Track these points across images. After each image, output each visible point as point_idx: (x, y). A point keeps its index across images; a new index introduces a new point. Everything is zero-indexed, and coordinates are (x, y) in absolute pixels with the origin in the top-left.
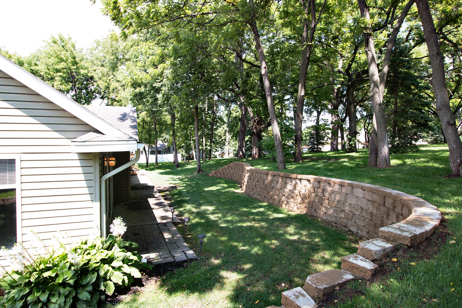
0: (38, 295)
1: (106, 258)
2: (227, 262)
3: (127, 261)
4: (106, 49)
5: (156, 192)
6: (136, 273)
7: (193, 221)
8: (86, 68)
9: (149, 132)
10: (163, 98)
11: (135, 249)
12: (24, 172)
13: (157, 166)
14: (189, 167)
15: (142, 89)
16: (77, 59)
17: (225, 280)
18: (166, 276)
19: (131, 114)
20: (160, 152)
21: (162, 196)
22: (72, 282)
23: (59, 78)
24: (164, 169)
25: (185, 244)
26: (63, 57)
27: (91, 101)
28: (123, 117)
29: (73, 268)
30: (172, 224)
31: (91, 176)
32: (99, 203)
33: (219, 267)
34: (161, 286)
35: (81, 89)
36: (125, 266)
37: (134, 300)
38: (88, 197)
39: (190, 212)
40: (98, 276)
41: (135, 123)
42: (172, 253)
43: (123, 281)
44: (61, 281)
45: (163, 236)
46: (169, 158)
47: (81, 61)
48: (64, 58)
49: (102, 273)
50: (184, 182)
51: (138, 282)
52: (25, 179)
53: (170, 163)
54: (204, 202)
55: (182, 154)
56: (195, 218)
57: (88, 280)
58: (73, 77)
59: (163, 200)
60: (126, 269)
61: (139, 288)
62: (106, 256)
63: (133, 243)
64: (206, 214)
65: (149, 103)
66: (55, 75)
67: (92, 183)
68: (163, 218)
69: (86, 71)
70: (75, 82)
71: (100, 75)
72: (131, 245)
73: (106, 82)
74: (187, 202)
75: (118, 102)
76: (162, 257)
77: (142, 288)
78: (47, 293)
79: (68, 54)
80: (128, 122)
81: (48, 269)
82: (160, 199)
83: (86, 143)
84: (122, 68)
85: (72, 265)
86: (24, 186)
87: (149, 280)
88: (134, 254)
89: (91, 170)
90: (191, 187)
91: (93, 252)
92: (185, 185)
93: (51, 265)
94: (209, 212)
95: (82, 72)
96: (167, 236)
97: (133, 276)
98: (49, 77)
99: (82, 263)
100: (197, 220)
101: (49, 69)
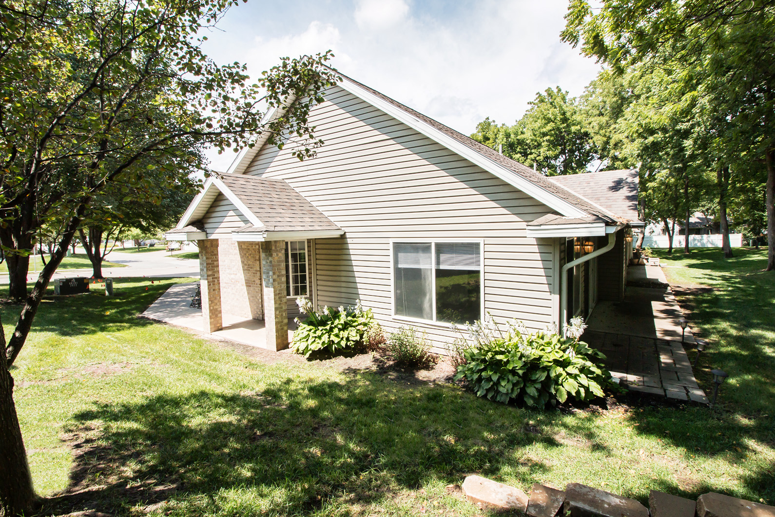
0: (491, 373)
1: (561, 359)
2: (767, 428)
3: (587, 371)
4: (606, 90)
5: (670, 294)
6: (597, 390)
7: (724, 350)
8: (579, 123)
9: (675, 199)
10: (694, 146)
11: (602, 361)
12: (488, 255)
13: (686, 253)
14: (756, 257)
15: (659, 136)
16: (568, 115)
17: (749, 454)
18: (644, 410)
19: (630, 180)
20: (698, 231)
21: (678, 301)
22: (521, 372)
23: (546, 143)
24: (699, 260)
25: (694, 379)
26: (550, 116)
27: (585, 165)
28: (617, 186)
29: (523, 359)
30: (681, 344)
31: (550, 265)
32: (558, 296)
33: (747, 431)
34: (632, 419)
35: (572, 152)
36: (583, 376)
37: (589, 420)
38: (546, 288)
39: (723, 334)
40: (548, 377)
41: (635, 192)
42: (664, 384)
43: (578, 392)
44: (511, 368)
45: (659, 358)
46: (715, 240)
47: (572, 115)
48: (552, 118)
49: (553, 375)
50: (732, 283)
51: (602, 403)
52: (488, 262)
53: (716, 248)
54: (761, 324)
55: (744, 235)
56: (729, 344)
57: (537, 376)
58: (563, 138)
59: (677, 308)
60: (583, 379)
61: (600, 409)
62: (561, 357)
63: (599, 353)
64: (757, 342)
65: (670, 157)
66: (541, 140)
67: (551, 272)
68: (667, 332)
69: (578, 127)
70: (565, 144)
71: (597, 128)
72: (596, 354)
73: (605, 136)
74: (725, 317)
75: (622, 161)
76: (646, 384)
77: (604, 411)
78: (498, 375)
79: (557, 111)
80: (625, 192)
81: (502, 353)
82: (672, 305)
83: (542, 227)
84: (628, 112)
85: (522, 356)
86: (488, 269)
87: (616, 405)
88: (599, 367)
89: (550, 257)
90: (743, 293)
91: (548, 349)
92: (730, 289)
93: (503, 350)
94: (765, 341)
95: (573, 129)
96: (664, 359)
97: (592, 392)
98: (536, 144)
99: (533, 357)
100: (732, 348)
101: (535, 135)
